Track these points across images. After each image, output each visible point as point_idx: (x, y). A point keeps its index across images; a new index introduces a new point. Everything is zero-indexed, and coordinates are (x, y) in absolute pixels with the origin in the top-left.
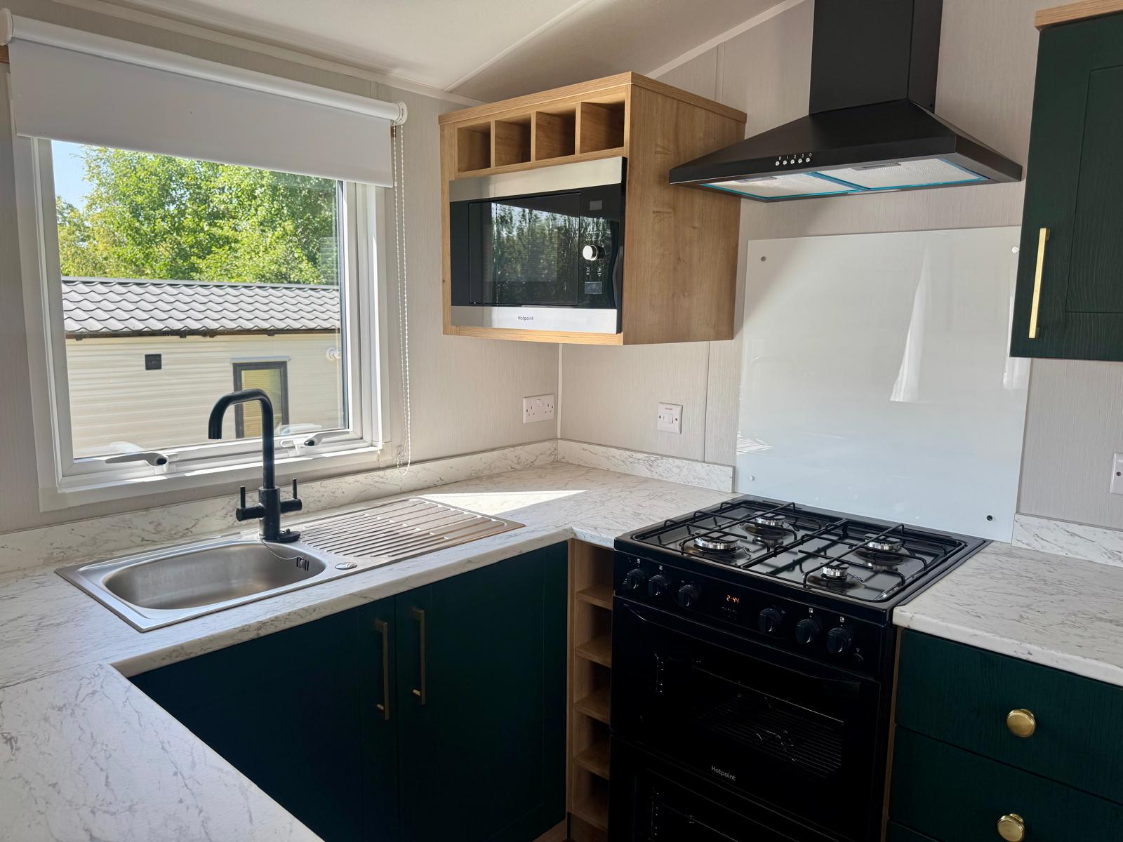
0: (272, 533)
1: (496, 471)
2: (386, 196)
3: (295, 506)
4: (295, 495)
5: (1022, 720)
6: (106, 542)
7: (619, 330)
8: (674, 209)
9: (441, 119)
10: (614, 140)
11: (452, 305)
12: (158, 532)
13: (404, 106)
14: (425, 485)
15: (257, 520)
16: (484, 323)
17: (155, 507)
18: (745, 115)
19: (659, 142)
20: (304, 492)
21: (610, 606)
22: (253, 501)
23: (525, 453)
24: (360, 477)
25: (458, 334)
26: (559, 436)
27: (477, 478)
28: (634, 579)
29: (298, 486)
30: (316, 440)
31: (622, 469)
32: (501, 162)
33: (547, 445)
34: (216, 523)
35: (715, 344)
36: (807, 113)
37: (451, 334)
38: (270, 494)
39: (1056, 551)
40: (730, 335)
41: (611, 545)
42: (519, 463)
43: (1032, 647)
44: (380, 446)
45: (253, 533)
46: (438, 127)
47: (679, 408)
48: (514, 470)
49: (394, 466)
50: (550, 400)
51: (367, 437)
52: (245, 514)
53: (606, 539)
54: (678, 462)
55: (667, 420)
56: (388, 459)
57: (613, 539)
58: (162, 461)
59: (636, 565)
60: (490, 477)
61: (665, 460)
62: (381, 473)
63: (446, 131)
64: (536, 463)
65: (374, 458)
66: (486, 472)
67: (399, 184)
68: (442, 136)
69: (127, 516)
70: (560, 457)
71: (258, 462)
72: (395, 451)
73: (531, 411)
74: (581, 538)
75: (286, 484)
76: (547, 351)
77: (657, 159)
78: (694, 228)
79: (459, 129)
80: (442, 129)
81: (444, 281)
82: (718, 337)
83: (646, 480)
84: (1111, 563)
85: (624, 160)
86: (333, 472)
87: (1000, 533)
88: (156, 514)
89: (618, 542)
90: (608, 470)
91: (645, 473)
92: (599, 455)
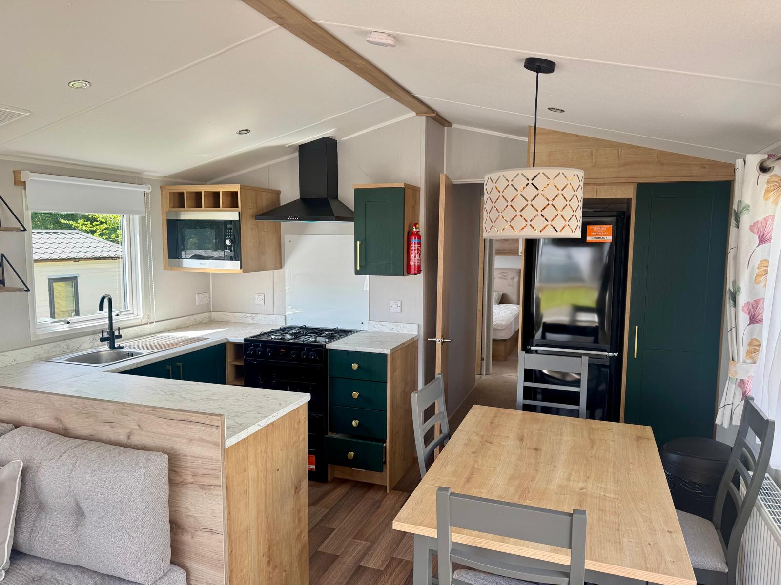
0: (112, 346)
1: (187, 325)
2: (143, 220)
3: (120, 337)
4: (119, 333)
5: (355, 366)
6: (52, 352)
7: (241, 268)
8: (257, 227)
9: (161, 187)
10: (234, 205)
11: (169, 258)
12: (68, 349)
13: (150, 186)
14: (159, 331)
15: (107, 342)
16: (180, 265)
17: (67, 340)
18: (280, 191)
19: (251, 205)
20: (122, 332)
21: (242, 363)
22: (106, 335)
23: (199, 318)
24: (135, 328)
25: (171, 270)
26: (212, 310)
27: (179, 328)
28: (251, 350)
29: (120, 330)
30: (119, 314)
31: (242, 321)
32: (189, 207)
33: (207, 315)
34: (87, 345)
35: (275, 271)
36: (299, 198)
37: (168, 269)
38: (111, 332)
39: (378, 331)
40: (281, 268)
41: (243, 342)
42: (195, 322)
43: (357, 347)
44: (141, 315)
45: (105, 347)
46: (160, 191)
47: (263, 295)
48: (193, 324)
49: (147, 324)
50: (207, 295)
51: (135, 313)
52: (103, 340)
53: (240, 340)
54: (264, 316)
55: (259, 300)
56: (145, 321)
57: (243, 339)
58: (68, 323)
59: (252, 346)
60: (184, 328)
61: (259, 316)
62: (143, 326)
63: (163, 192)
64: (203, 322)
65: (139, 320)
66: (183, 326)
67: (148, 215)
68: (162, 194)
69: (58, 343)
70: (213, 319)
71: (107, 321)
72: (147, 318)
73: (200, 300)
74: (231, 341)
75: (116, 330)
76: (206, 275)
77: (250, 211)
78: (265, 231)
79: (170, 192)
80: (162, 191)
81: (163, 249)
82: (276, 268)
83: (252, 324)
84: (391, 332)
85: (239, 213)
86: (124, 326)
87: (365, 327)
88: (68, 342)
89: (245, 340)
90: (235, 322)
91: (251, 321)
92: (230, 316)
